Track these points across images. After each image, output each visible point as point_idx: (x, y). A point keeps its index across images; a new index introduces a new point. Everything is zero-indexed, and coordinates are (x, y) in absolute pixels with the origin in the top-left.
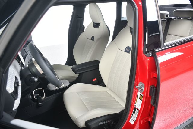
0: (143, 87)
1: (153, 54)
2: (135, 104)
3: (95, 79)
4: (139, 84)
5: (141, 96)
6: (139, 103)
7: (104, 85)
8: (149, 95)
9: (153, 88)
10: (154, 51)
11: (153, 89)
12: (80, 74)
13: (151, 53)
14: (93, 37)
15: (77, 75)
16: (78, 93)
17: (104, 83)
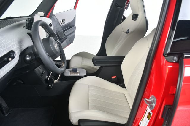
0: (154, 103)
1: (179, 58)
2: (141, 122)
3: (115, 77)
4: (150, 98)
5: (149, 114)
6: (145, 122)
7: (124, 86)
8: (162, 117)
9: (169, 108)
10: (182, 55)
11: (168, 110)
12: (101, 67)
13: (176, 58)
14: (128, 30)
15: (98, 68)
16: (90, 86)
17: (124, 84)
